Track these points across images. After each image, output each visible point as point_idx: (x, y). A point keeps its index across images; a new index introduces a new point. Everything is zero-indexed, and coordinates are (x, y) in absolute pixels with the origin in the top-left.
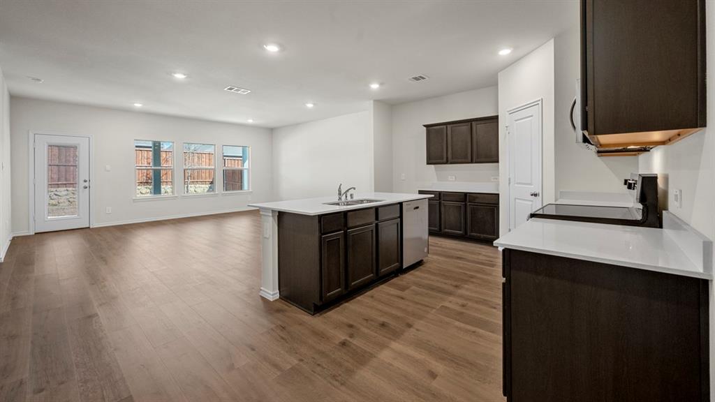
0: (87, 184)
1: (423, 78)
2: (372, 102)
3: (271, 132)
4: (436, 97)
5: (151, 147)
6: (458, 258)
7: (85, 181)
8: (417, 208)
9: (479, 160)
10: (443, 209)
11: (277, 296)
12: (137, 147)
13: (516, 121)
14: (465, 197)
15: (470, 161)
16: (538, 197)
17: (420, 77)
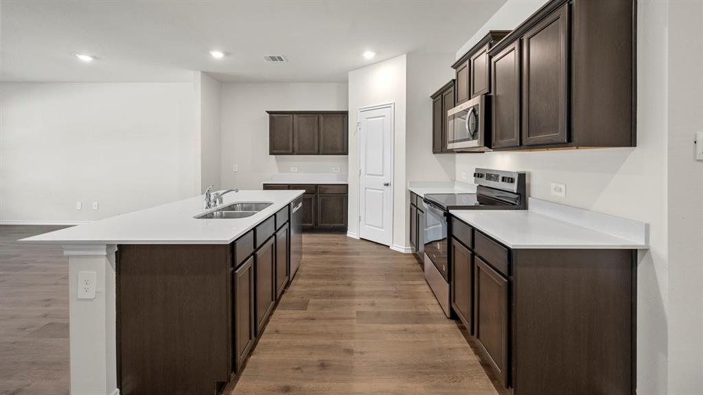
1: (281, 60)
2: (200, 73)
6: (324, 252)
9: (326, 152)
13: (368, 118)
14: (316, 189)
15: (317, 152)
16: (389, 186)
17: (278, 57)
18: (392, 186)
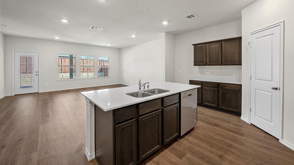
0: (37, 73)
1: (193, 16)
2: (164, 33)
3: (119, 50)
4: (200, 29)
5: (69, 57)
6: (217, 125)
7: (37, 72)
8: (190, 95)
9: (226, 63)
10: (204, 91)
11: (94, 157)
12: (59, 57)
13: (256, 39)
14: (218, 85)
15: (221, 64)
16: (278, 90)
17: (191, 15)
18: (281, 89)
